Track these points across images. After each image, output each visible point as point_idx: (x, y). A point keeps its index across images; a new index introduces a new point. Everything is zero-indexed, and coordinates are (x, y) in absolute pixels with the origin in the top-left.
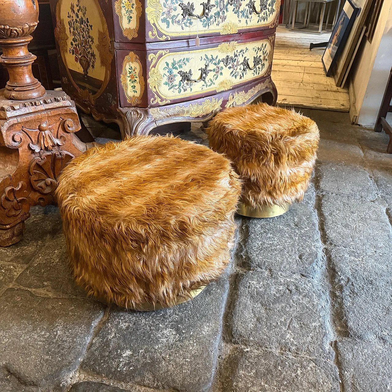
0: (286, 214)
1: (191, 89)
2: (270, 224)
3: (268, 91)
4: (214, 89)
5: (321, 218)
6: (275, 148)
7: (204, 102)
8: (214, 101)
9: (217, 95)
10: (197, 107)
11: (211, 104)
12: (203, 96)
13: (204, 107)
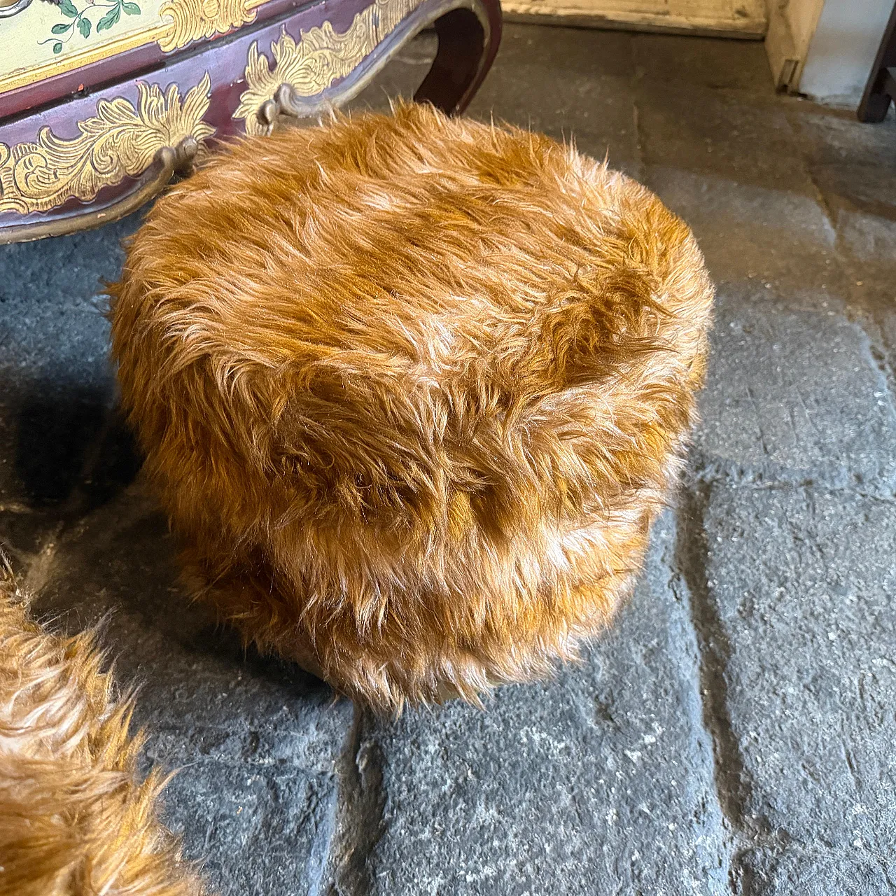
5: (706, 641)
7: (95, 120)
8: (154, 104)
9: (169, 68)
10: (48, 157)
11: (138, 121)
12: (81, 88)
13: (97, 147)
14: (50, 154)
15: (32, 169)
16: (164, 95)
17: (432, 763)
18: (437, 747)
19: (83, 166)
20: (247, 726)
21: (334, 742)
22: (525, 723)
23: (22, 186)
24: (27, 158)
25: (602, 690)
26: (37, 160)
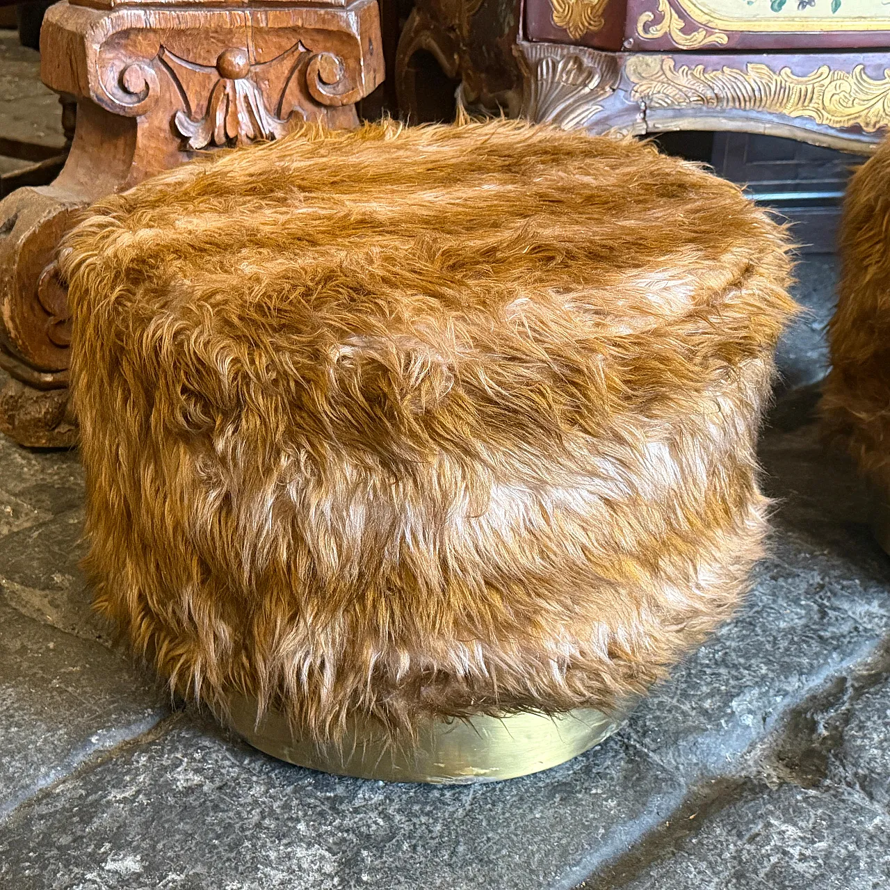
1: (837, 5)
10: (854, 87)
14: (856, 84)
15: (839, 91)
19: (876, 103)
20: (818, 579)
23: (827, 103)
24: (839, 82)
26: (845, 86)
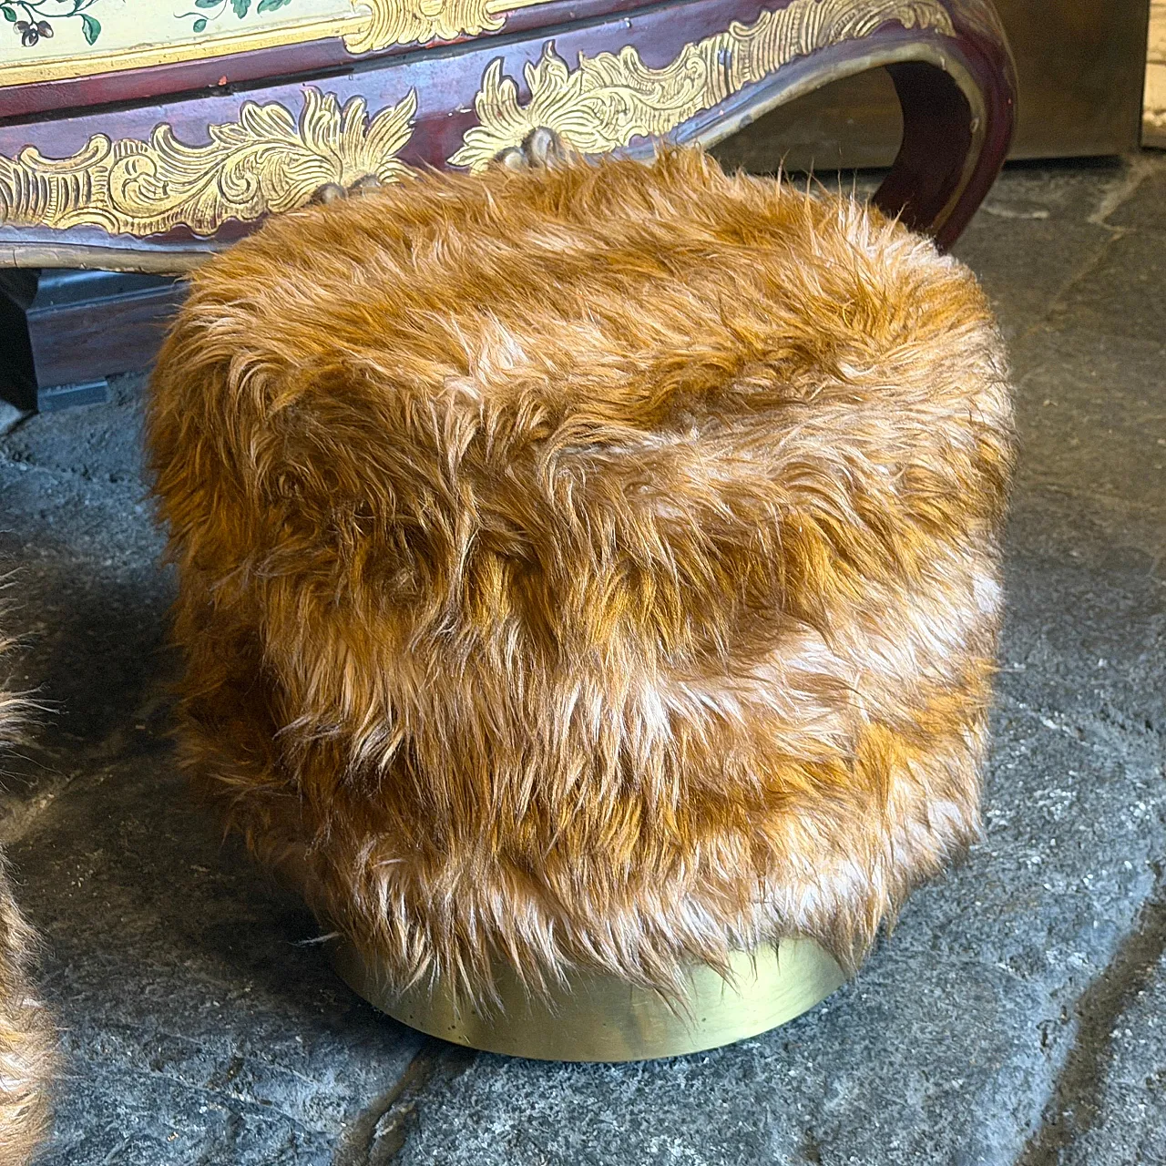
0: (787, 1039)
1: (93, 30)
2: (607, 1116)
3: (907, 52)
4: (326, 30)
5: (1063, 1108)
6: (508, 510)
7: (235, 127)
8: (324, 120)
9: (356, 76)
10: (159, 163)
11: (298, 141)
12: (223, 82)
13: (230, 164)
14: (162, 159)
15: (134, 175)
16: (341, 110)
17: (489, 1145)
18: (507, 1128)
19: (206, 185)
20: (233, 1050)
21: (354, 1100)
22: (668, 1131)
23: (117, 195)
24: (131, 159)
25: (825, 1122)
26: (144, 165)
